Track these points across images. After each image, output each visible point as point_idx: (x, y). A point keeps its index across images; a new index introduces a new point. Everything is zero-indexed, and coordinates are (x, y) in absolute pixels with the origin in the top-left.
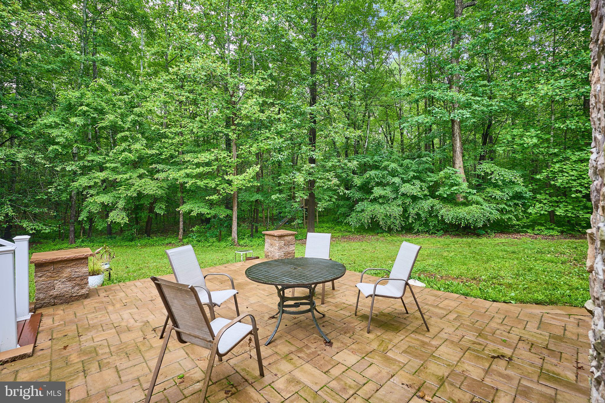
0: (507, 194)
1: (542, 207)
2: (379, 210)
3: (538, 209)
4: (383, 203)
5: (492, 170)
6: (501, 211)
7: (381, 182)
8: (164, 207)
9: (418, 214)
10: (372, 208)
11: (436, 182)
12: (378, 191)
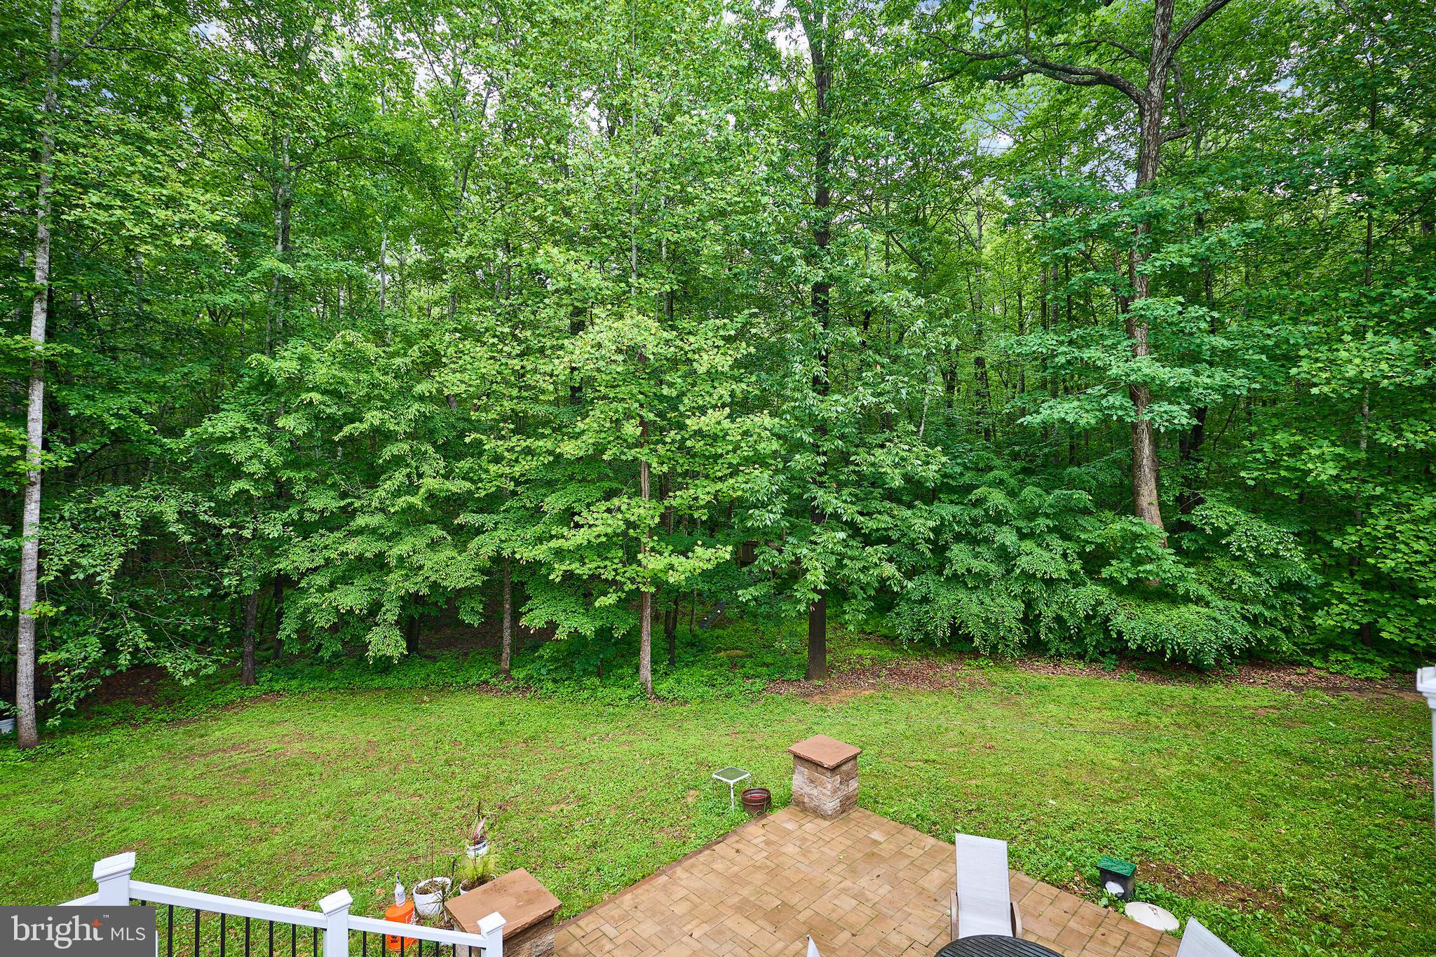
0: (1267, 581)
1: (1347, 612)
2: (971, 606)
3: (1338, 618)
4: (976, 588)
5: (1231, 520)
6: (1254, 621)
7: (968, 533)
8: (480, 608)
9: (1058, 619)
10: (952, 598)
11: (1100, 546)
12: (960, 556)
